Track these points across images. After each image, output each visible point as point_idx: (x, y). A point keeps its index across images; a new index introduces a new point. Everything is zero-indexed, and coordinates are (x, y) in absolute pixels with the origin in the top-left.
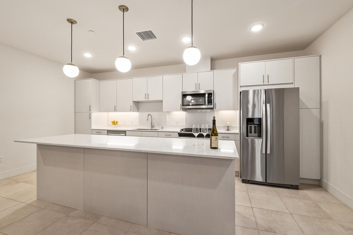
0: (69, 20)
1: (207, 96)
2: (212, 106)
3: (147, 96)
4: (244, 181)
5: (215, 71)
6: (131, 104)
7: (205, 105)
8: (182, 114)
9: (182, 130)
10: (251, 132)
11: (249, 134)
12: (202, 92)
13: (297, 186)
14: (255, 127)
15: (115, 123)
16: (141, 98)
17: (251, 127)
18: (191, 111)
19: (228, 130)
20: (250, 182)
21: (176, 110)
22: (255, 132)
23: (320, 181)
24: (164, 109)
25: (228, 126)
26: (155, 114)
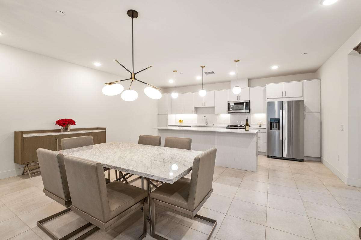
0: (174, 71)
1: (245, 104)
2: (248, 111)
3: (204, 104)
4: (269, 157)
5: (251, 88)
6: (193, 109)
7: (244, 110)
8: (228, 116)
9: (229, 126)
10: (273, 127)
11: (272, 128)
12: (242, 101)
13: (303, 160)
14: (276, 124)
15: (181, 121)
16: (200, 105)
17: (273, 124)
18: (234, 113)
19: (260, 126)
20: (272, 157)
21: (224, 113)
22: (276, 127)
23: (320, 158)
24: (216, 113)
25: (260, 124)
26: (208, 116)
